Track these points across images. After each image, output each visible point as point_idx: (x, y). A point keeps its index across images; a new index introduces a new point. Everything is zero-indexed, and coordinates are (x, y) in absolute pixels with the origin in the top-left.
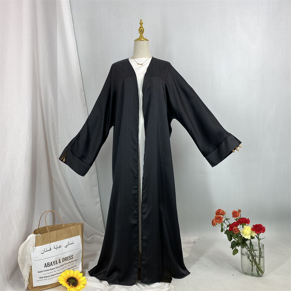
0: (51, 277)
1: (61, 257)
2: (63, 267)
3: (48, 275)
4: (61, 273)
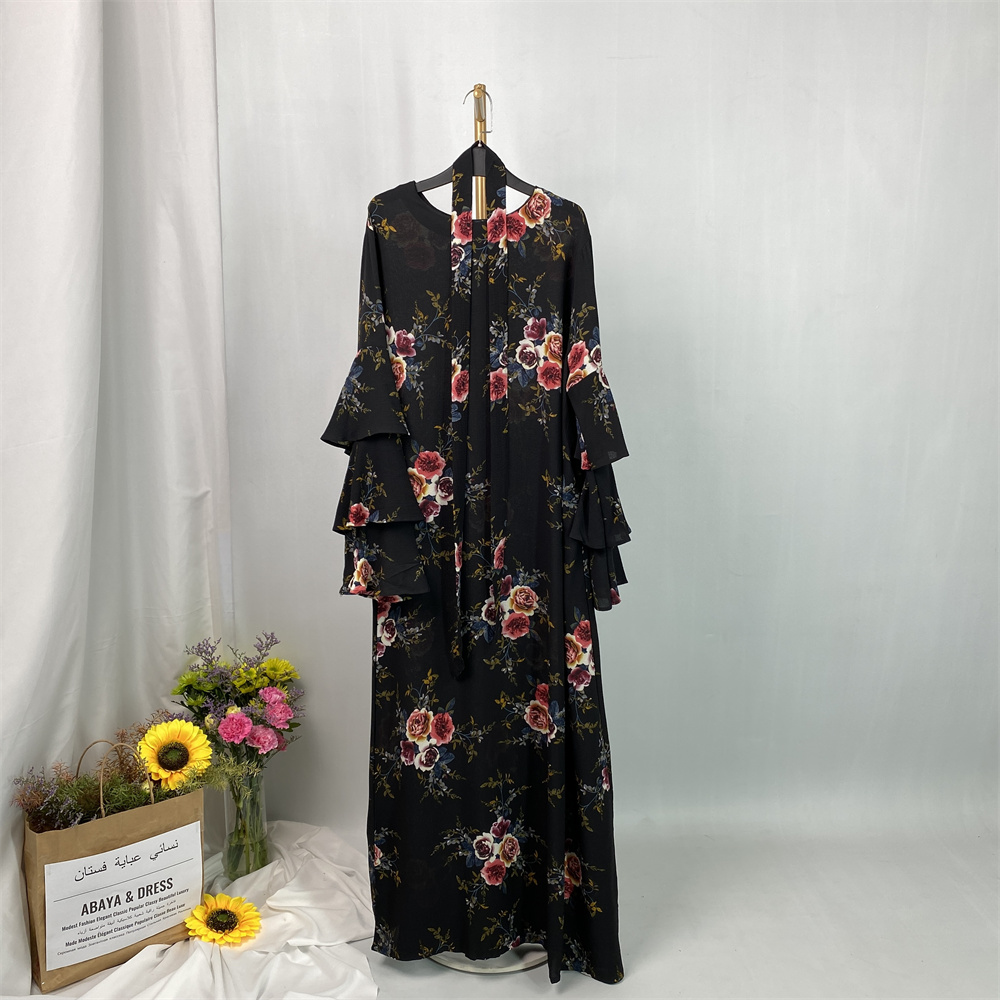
0: (97, 939)
1: (136, 885)
2: (138, 911)
3: (89, 934)
4: (128, 927)
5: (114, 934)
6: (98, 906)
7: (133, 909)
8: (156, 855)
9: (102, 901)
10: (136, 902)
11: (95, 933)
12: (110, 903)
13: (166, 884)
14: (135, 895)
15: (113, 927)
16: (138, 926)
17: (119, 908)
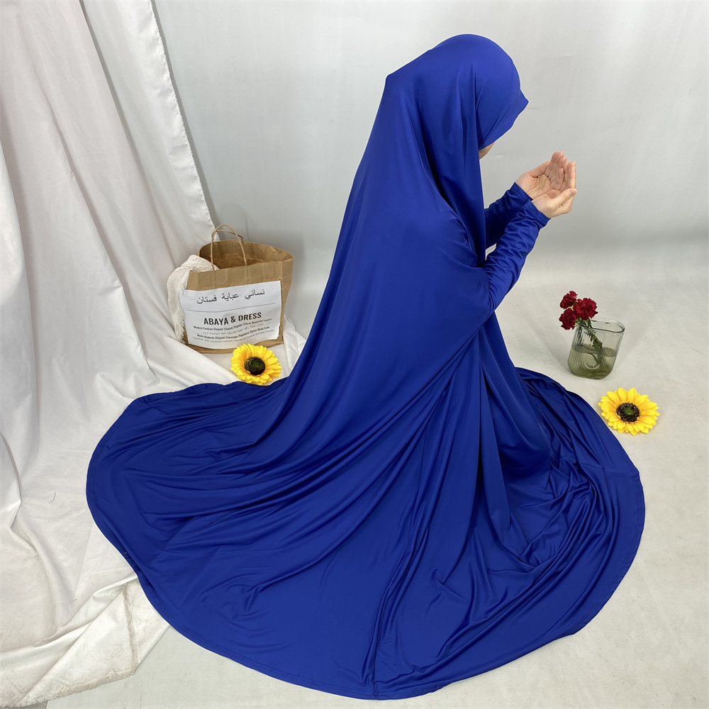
0: (215, 340)
1: (237, 313)
2: (240, 328)
3: (211, 336)
4: (235, 337)
5: (225, 339)
6: (214, 321)
7: (237, 327)
8: (250, 296)
9: (216, 320)
10: (237, 322)
11: (214, 336)
12: (221, 322)
13: (257, 316)
14: (236, 318)
15: (225, 336)
16: (241, 338)
17: (227, 326)
